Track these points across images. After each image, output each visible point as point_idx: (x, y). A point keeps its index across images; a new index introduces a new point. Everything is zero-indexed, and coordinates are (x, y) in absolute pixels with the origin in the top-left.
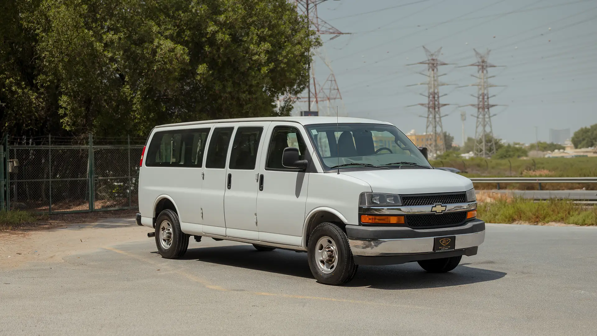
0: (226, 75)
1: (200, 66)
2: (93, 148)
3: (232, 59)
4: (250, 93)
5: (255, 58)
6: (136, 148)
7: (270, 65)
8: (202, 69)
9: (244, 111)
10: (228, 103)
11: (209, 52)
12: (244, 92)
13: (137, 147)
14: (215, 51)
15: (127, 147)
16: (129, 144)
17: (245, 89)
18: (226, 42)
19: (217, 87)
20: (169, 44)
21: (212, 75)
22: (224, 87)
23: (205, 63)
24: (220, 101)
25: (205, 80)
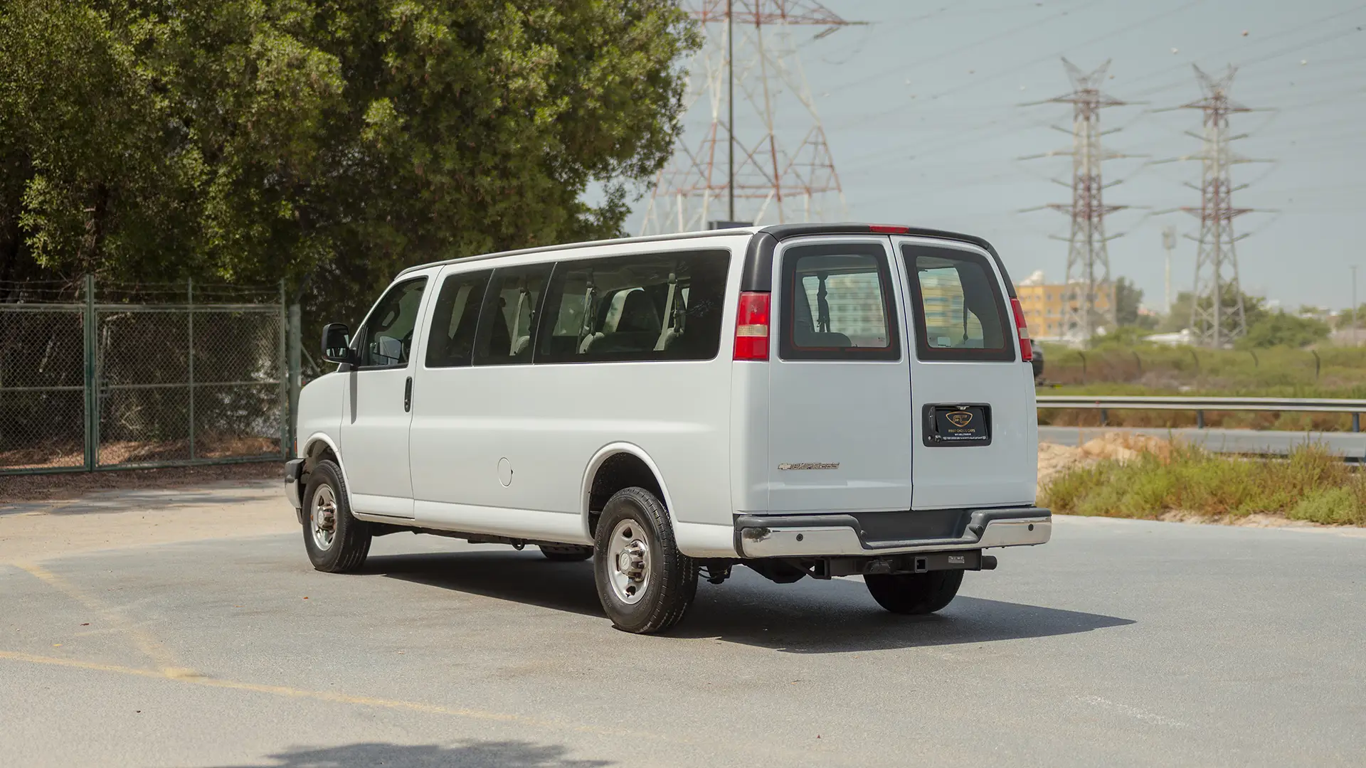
0: (442, 126)
1: (374, 104)
2: (96, 309)
3: (457, 87)
4: (505, 174)
5: (517, 86)
6: (209, 310)
7: (559, 102)
8: (379, 111)
9: (487, 221)
10: (448, 198)
11: (397, 68)
12: (487, 173)
13: (211, 308)
14: (410, 68)
15: (186, 308)
16: (191, 301)
17: (490, 164)
18: (441, 43)
19: (418, 161)
20: (290, 48)
21: (405, 128)
22: (436, 157)
23: (385, 96)
24: (425, 194)
25: (388, 140)
